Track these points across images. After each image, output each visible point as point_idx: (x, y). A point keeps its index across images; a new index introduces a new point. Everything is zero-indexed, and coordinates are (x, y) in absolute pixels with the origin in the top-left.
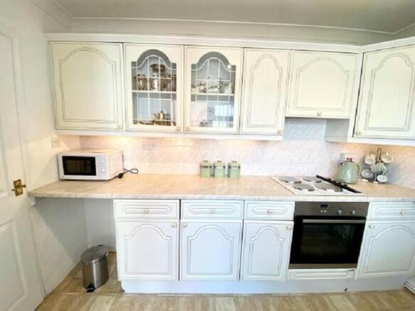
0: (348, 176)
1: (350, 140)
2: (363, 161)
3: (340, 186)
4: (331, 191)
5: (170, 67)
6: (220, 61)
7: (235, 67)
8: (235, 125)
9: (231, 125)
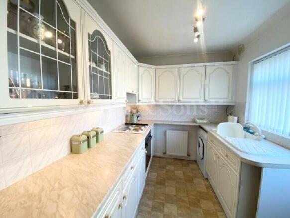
1: (138, 104)
5: (68, 23)
6: (104, 43)
7: (110, 52)
8: (113, 98)
9: (111, 98)
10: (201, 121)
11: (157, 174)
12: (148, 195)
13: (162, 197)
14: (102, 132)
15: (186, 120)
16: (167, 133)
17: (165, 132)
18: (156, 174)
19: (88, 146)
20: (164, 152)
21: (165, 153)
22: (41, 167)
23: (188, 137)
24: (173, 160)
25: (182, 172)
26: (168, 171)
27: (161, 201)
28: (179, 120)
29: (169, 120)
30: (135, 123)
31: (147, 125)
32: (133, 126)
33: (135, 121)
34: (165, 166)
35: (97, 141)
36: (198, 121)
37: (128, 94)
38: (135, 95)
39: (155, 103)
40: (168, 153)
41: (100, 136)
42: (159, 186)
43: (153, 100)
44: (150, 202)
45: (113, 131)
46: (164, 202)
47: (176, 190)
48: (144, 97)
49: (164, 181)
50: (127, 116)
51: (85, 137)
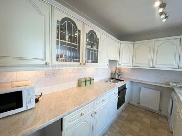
5: (77, 31)
6: (95, 35)
7: (98, 39)
8: (98, 62)
9: (97, 62)
10: (174, 84)
11: (129, 115)
12: (118, 124)
13: (127, 129)
14: (93, 80)
15: (160, 82)
16: (142, 90)
17: (140, 89)
18: (127, 115)
19: (86, 85)
20: (138, 102)
21: (138, 104)
22: (66, 89)
23: (161, 96)
24: (145, 111)
25: (150, 121)
26: (138, 116)
27: (126, 131)
28: (154, 81)
29: (144, 80)
30: (116, 78)
31: (123, 81)
32: (114, 80)
33: (116, 77)
34: (137, 112)
35: (90, 83)
36: (171, 84)
37: (110, 61)
38: (116, 61)
39: (132, 67)
40: (141, 104)
41: (92, 81)
42: (127, 122)
43: (130, 64)
44: (118, 129)
45: (100, 81)
46: (127, 132)
47: (139, 130)
48: (123, 63)
49: (133, 121)
50: (112, 74)
51: (84, 80)
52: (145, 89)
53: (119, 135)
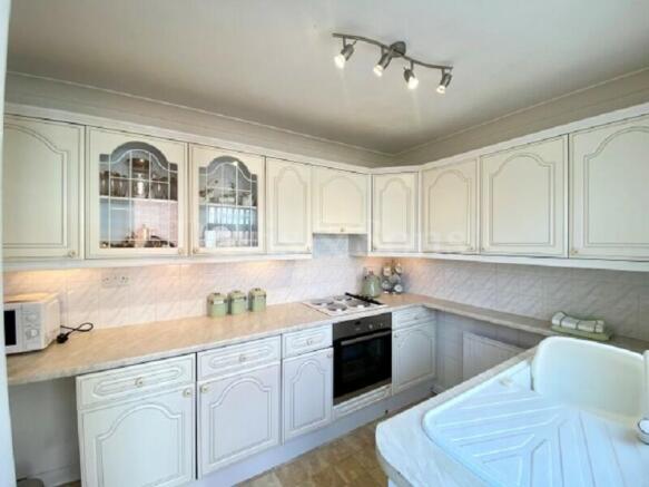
0: (372, 291)
1: (370, 254)
2: (382, 273)
3: (366, 300)
4: (361, 307)
5: (167, 167)
6: (238, 168)
7: (255, 177)
8: (261, 243)
13: (353, 474)
16: (465, 341)
27: (345, 478)
31: (378, 303)
35: (250, 309)
38: (363, 237)
44: (324, 464)
52: (478, 338)
53: (314, 486)
